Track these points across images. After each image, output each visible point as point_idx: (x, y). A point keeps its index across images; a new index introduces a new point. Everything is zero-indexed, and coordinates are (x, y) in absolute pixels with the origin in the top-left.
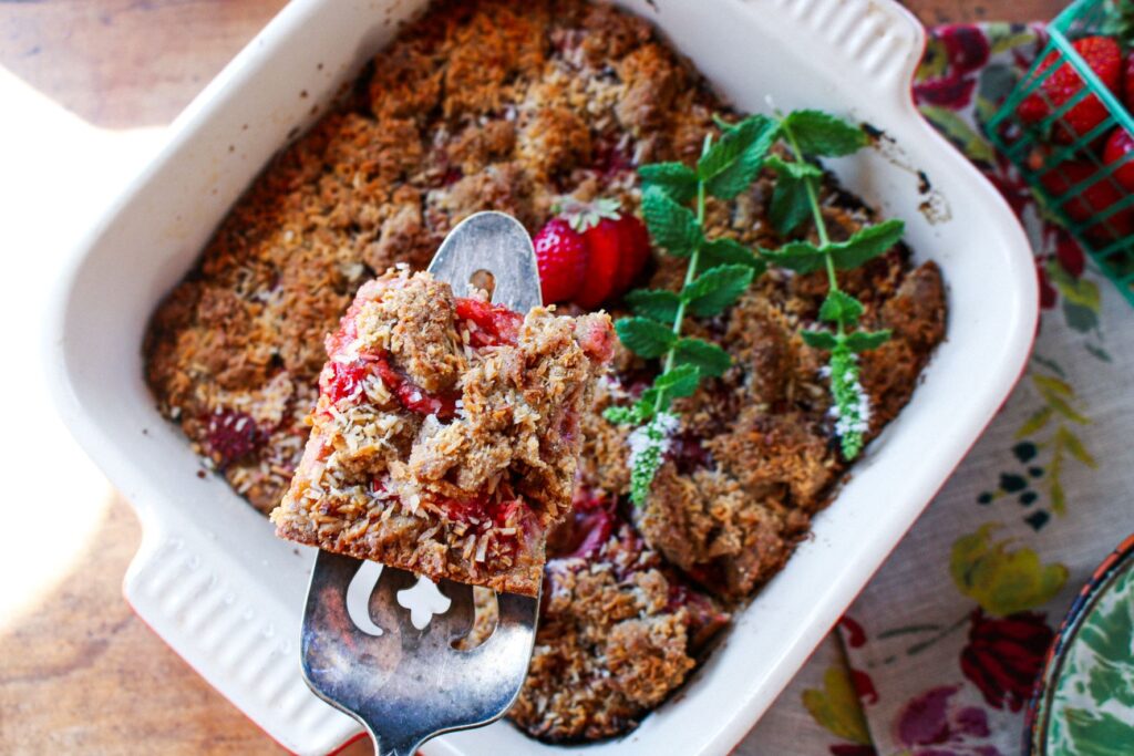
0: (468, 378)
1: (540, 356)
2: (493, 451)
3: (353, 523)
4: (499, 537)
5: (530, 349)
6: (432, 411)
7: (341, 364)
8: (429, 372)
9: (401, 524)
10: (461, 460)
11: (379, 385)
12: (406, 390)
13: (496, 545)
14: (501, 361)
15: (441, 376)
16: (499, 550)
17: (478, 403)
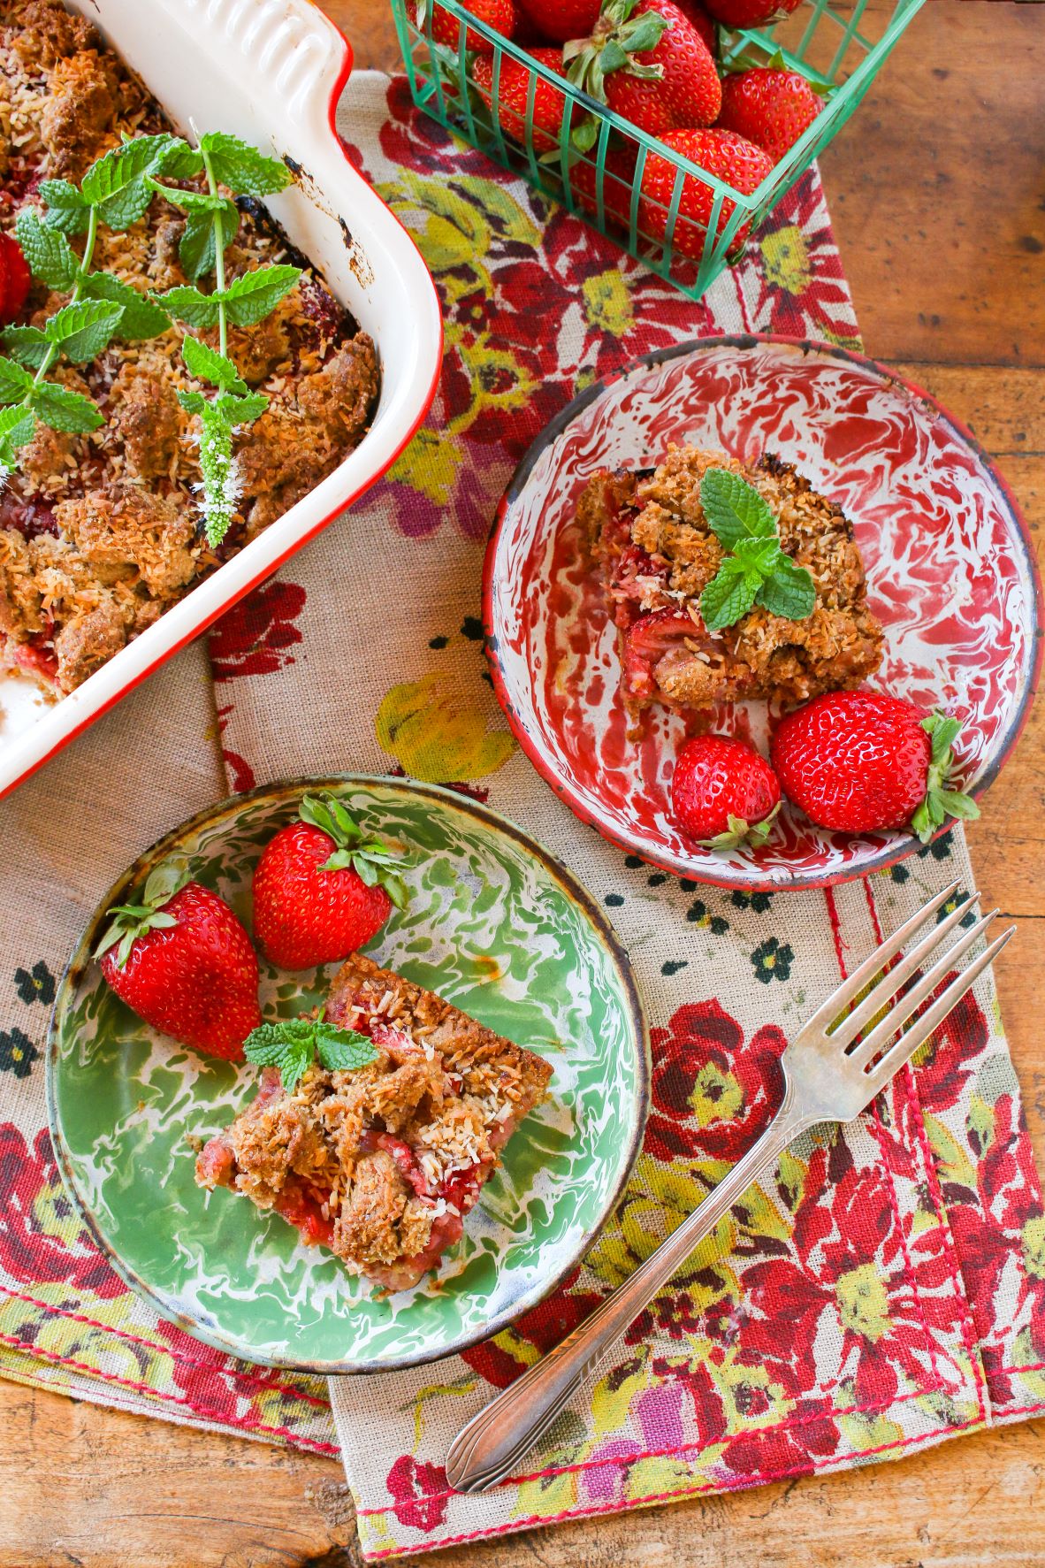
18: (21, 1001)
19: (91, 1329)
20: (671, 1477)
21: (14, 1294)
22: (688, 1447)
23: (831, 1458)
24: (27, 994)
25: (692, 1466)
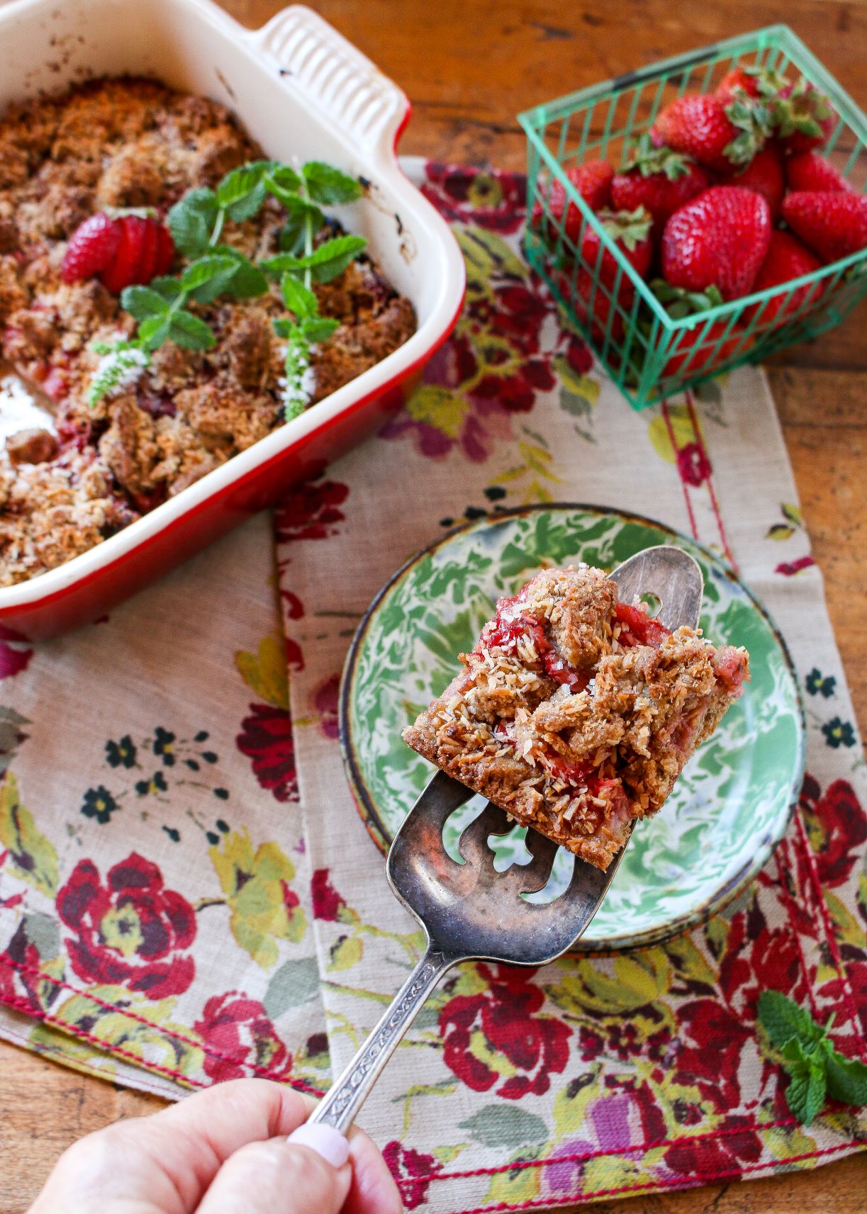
0: (606, 660)
1: (674, 663)
2: (608, 725)
3: (470, 751)
4: (590, 804)
5: (667, 653)
6: (569, 682)
7: (505, 621)
8: (576, 645)
9: (511, 765)
10: (578, 724)
11: (530, 645)
12: (552, 658)
13: (585, 810)
14: (640, 657)
15: (585, 652)
16: (586, 816)
17: (608, 682)
18: (108, 765)
19: (138, 1024)
20: (620, 1173)
21: (78, 992)
22: (634, 1149)
23: (756, 1165)
24: (114, 760)
25: (638, 1165)
